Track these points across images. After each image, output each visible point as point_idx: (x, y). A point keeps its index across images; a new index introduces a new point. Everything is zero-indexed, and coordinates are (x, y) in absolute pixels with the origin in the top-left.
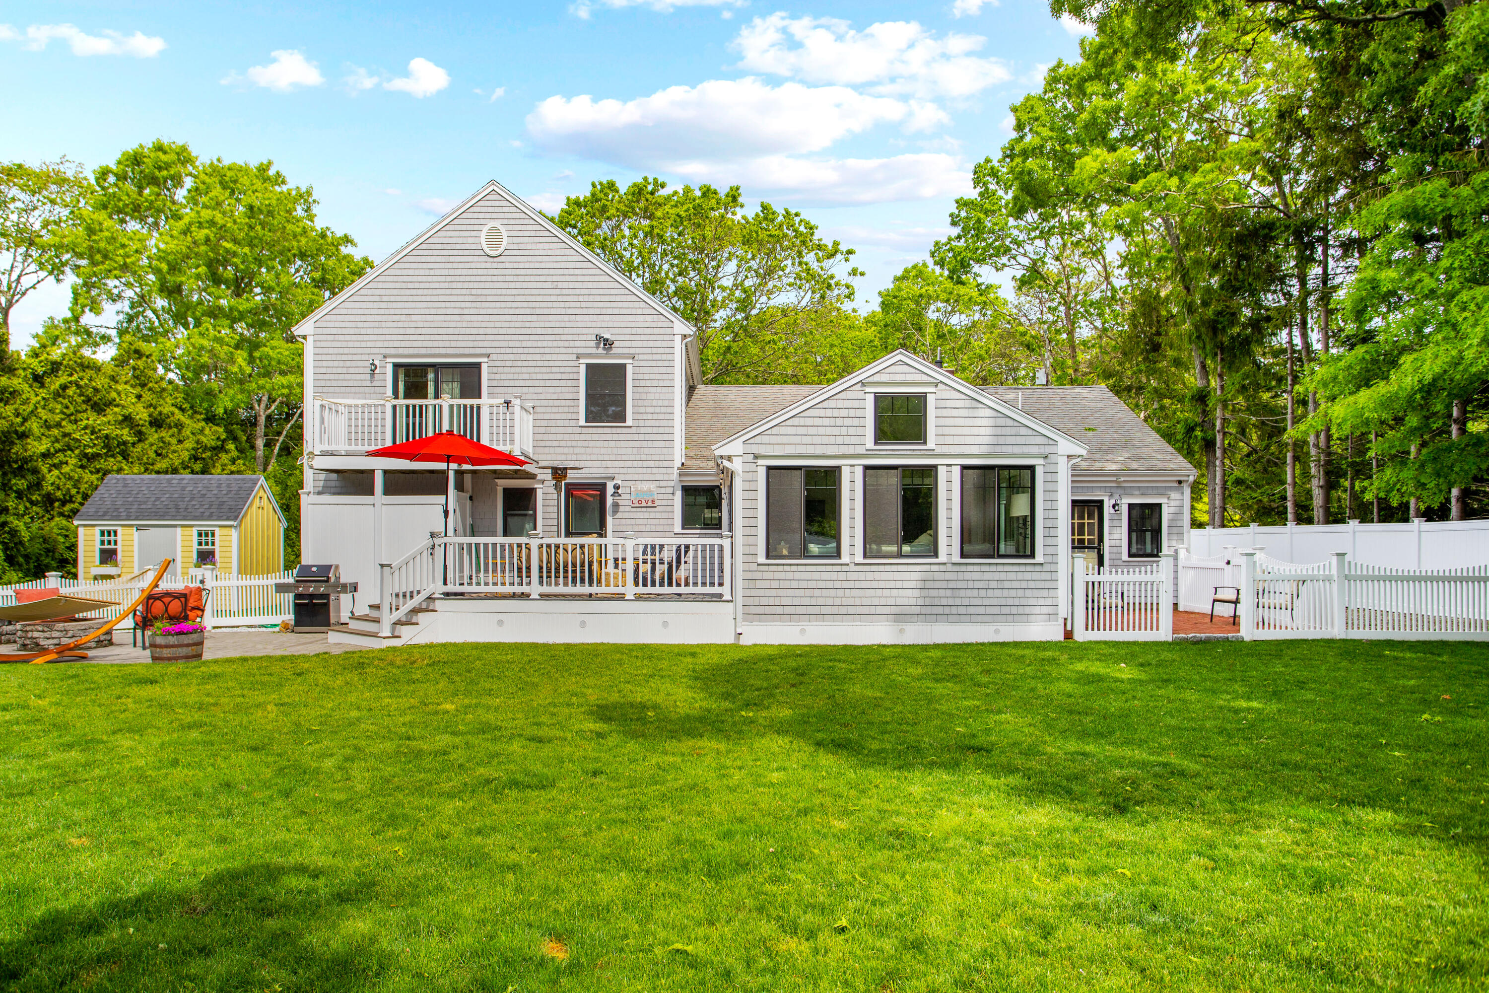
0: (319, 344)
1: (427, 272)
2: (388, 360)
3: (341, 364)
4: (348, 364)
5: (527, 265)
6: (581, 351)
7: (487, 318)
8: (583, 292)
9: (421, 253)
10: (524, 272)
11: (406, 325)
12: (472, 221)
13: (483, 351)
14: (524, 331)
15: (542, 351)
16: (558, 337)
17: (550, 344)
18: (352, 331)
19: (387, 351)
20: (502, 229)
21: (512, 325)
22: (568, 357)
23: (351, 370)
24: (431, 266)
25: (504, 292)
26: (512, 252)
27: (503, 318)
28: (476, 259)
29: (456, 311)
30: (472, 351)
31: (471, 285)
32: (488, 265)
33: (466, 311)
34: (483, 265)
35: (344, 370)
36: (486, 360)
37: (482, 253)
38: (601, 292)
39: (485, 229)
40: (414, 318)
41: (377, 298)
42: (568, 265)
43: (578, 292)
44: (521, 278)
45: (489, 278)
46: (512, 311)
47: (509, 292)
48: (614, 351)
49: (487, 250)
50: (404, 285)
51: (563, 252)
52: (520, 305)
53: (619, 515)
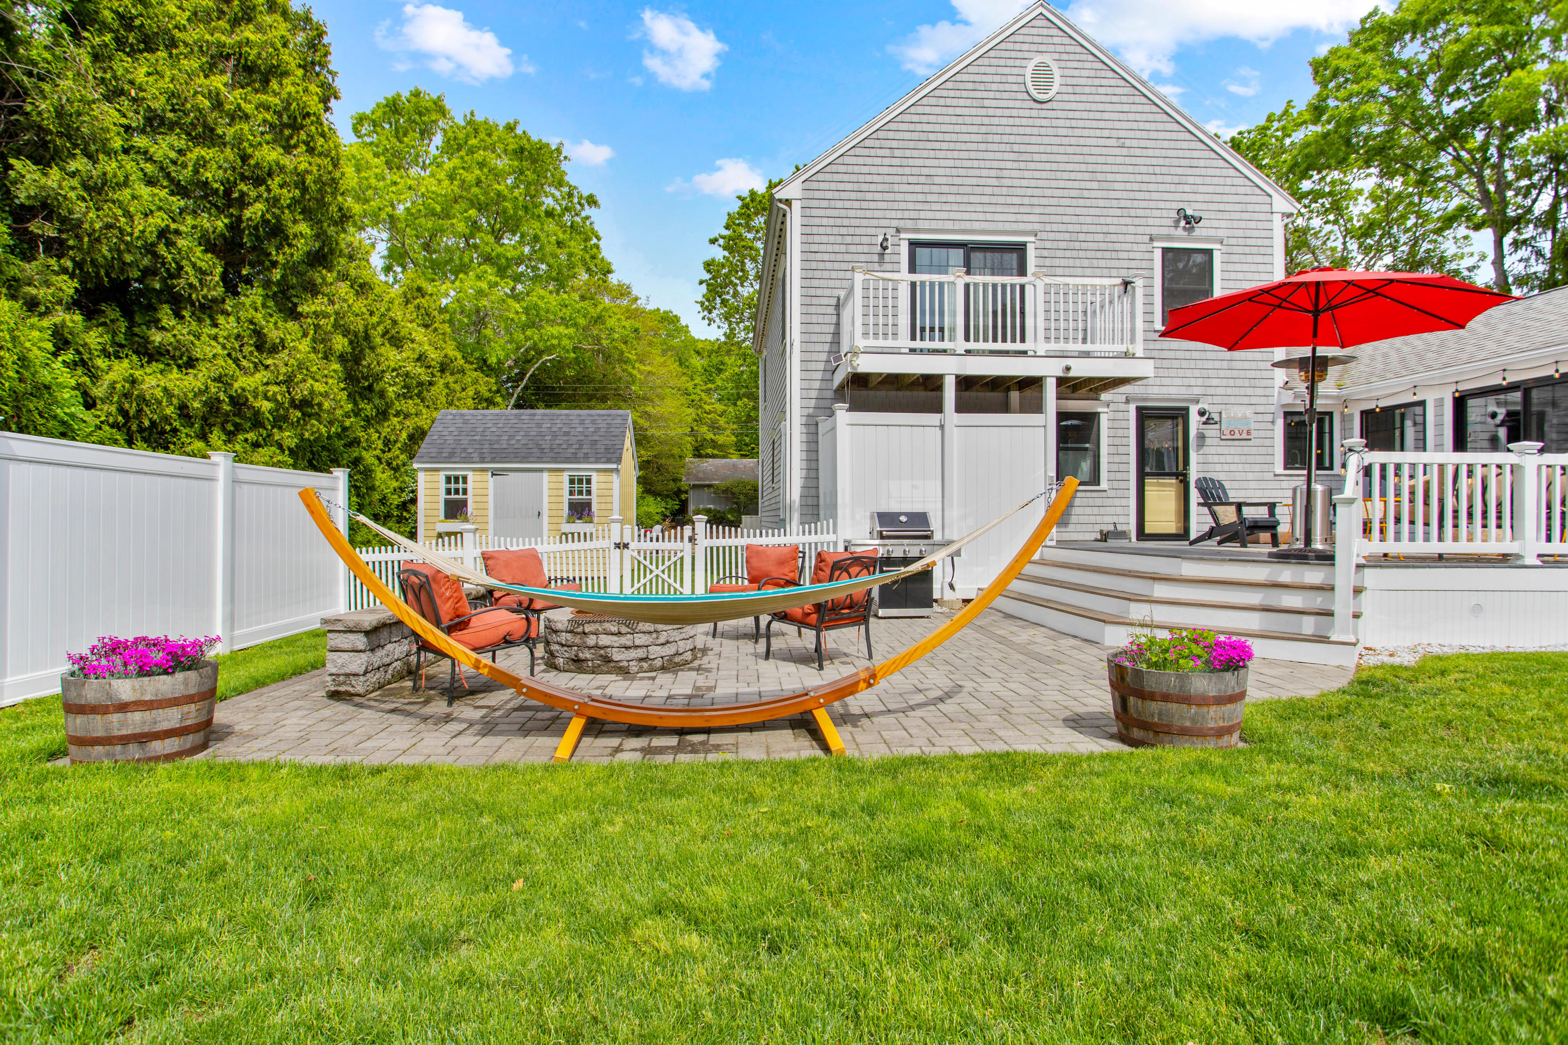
0: (808, 212)
1: (954, 120)
2: (903, 236)
3: (839, 239)
4: (848, 240)
5: (1085, 115)
6: (1154, 231)
7: (1033, 183)
8: (1157, 153)
9: (945, 93)
10: (1081, 124)
11: (926, 189)
12: (1013, 54)
13: (1029, 227)
14: (1081, 202)
15: (1105, 229)
16: (1125, 212)
17: (1116, 221)
18: (853, 196)
19: (901, 224)
20: (1054, 66)
21: (1065, 193)
22: (1139, 239)
23: (853, 249)
24: (959, 111)
25: (1055, 149)
26: (1066, 97)
27: (1054, 184)
28: (1018, 104)
29: (993, 173)
30: (1015, 227)
31: (1012, 139)
32: (1034, 113)
33: (1005, 173)
34: (1027, 113)
35: (843, 248)
36: (1032, 239)
37: (1026, 96)
38: (1180, 154)
39: (1031, 65)
40: (937, 180)
41: (887, 152)
42: (1138, 117)
43: (1150, 153)
44: (1078, 132)
45: (1035, 131)
46: (1066, 175)
47: (1062, 149)
48: (1197, 232)
49: (1034, 93)
50: (924, 136)
51: (1131, 100)
52: (1076, 167)
53: (1205, 450)
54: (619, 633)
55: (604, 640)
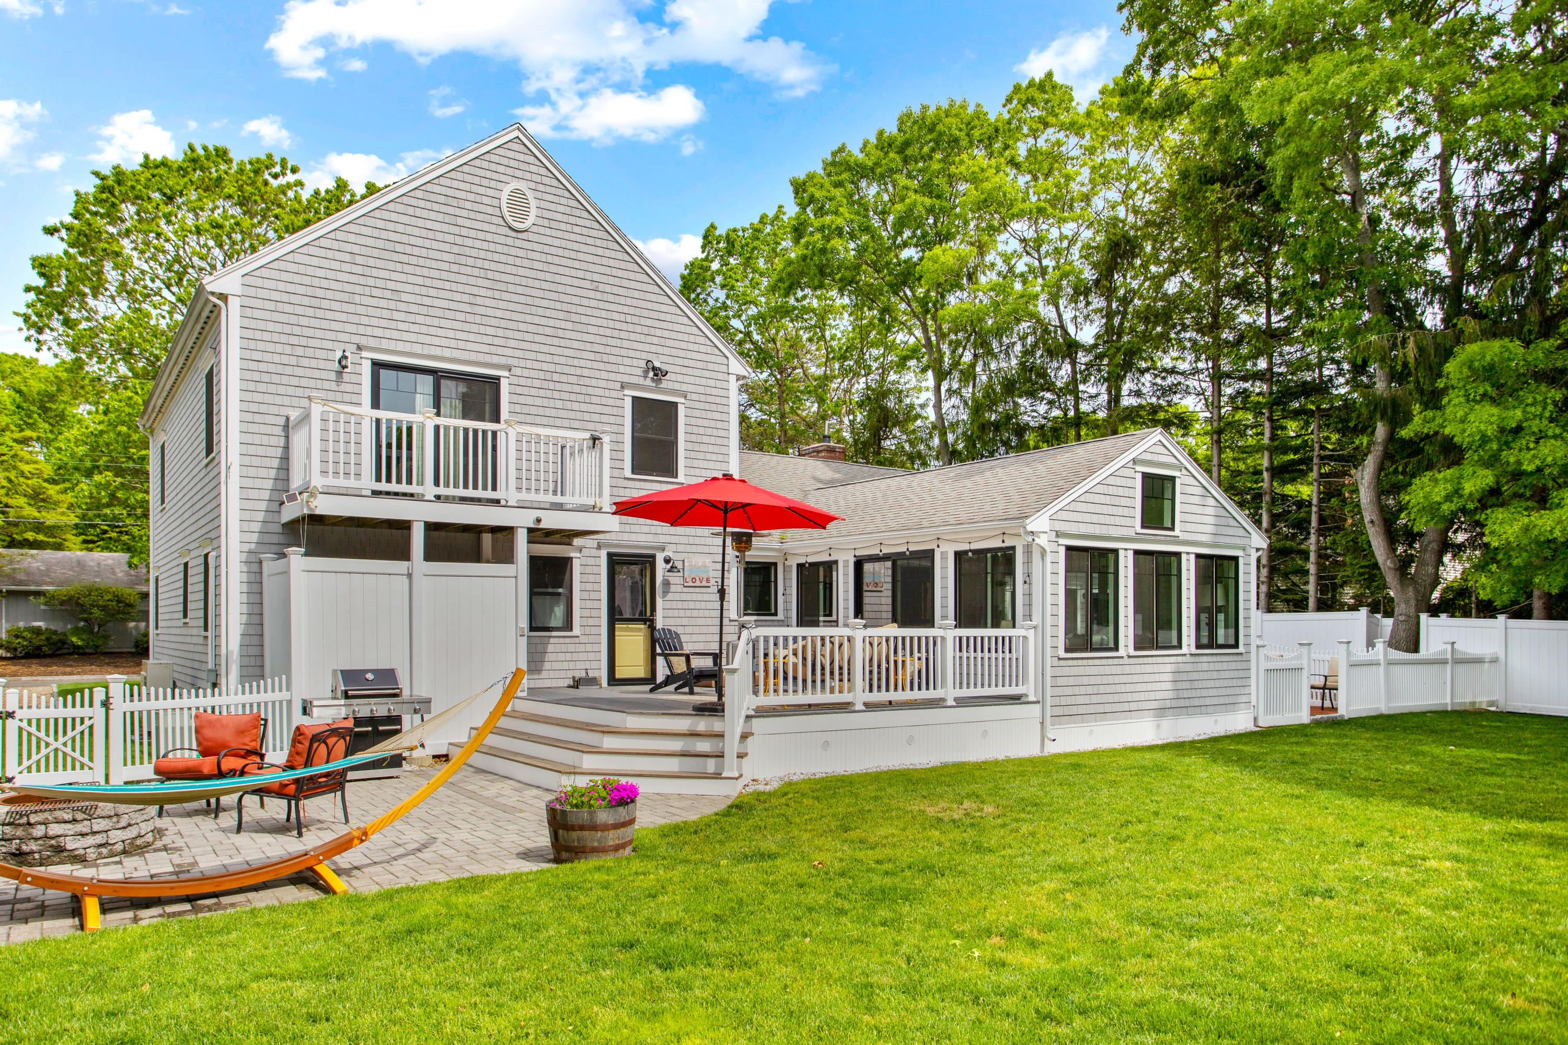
0: (249, 312)
1: (424, 233)
2: (365, 354)
3: (288, 350)
4: (300, 351)
5: (561, 252)
6: (626, 379)
7: (508, 315)
8: (629, 301)
9: (414, 202)
10: (556, 260)
11: (392, 305)
12: (488, 174)
13: (503, 361)
14: (556, 341)
15: (579, 371)
16: (598, 357)
17: (589, 364)
18: (306, 301)
19: (363, 341)
20: (530, 195)
21: (541, 330)
22: (611, 385)
23: (305, 362)
24: (429, 225)
25: (530, 282)
26: (542, 230)
27: (529, 318)
28: (493, 228)
29: (465, 298)
30: (488, 359)
31: (486, 265)
32: (510, 241)
33: (479, 300)
34: (502, 240)
35: (293, 360)
36: (506, 374)
37: (501, 222)
38: (650, 305)
39: (507, 190)
40: (404, 297)
41: (347, 257)
42: (612, 263)
43: (622, 300)
44: (553, 269)
45: (511, 260)
46: (541, 311)
47: (537, 284)
48: (664, 384)
49: (510, 220)
50: (390, 246)
51: (604, 244)
52: (552, 304)
53: (670, 596)
54: (75, 820)
55: (55, 829)
